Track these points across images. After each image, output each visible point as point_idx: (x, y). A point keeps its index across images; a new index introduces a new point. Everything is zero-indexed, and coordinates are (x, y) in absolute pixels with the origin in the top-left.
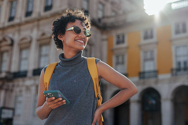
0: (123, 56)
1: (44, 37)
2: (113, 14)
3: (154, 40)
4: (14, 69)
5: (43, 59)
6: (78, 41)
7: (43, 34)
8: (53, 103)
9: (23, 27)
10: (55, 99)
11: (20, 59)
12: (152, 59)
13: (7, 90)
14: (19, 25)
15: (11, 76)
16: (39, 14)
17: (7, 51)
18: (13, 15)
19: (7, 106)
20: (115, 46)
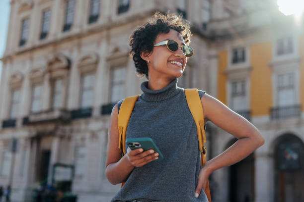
0: (243, 83)
1: (118, 54)
2: (227, 15)
3: (295, 55)
4: (72, 105)
5: (116, 89)
6: (174, 62)
7: (117, 50)
8: (139, 158)
9: (85, 40)
10: (144, 151)
11: (82, 90)
12: (291, 87)
13: (62, 137)
14: (80, 36)
15: (68, 116)
16: (110, 18)
17: (61, 77)
18: (69, 21)
19: (63, 161)
20: (230, 67)
